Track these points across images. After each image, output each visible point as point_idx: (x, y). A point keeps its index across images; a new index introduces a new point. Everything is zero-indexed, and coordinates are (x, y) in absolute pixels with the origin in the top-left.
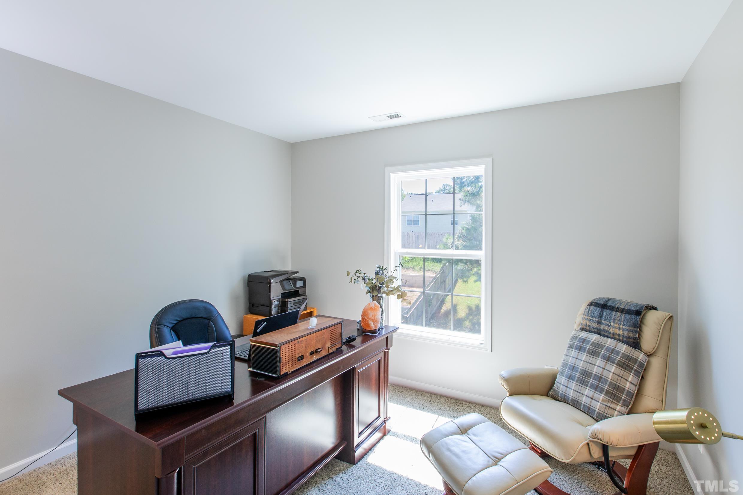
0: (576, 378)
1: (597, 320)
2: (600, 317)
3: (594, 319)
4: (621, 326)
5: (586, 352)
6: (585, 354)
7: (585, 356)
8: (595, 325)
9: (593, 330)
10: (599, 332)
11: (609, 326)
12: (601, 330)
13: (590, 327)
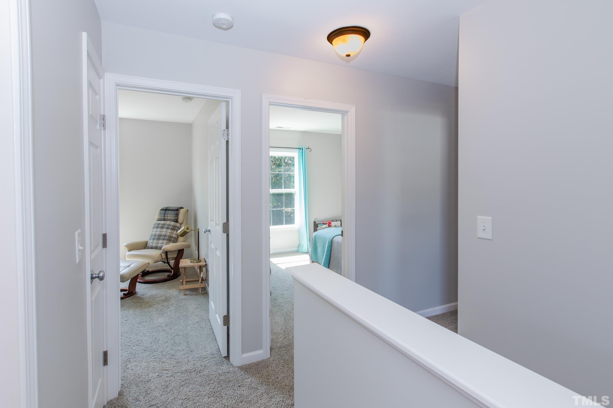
0: (156, 239)
1: (163, 215)
2: (165, 214)
3: (162, 215)
4: (172, 216)
6: (159, 229)
8: (163, 218)
9: (162, 220)
10: (164, 220)
11: (168, 217)
12: (165, 219)
13: (161, 219)
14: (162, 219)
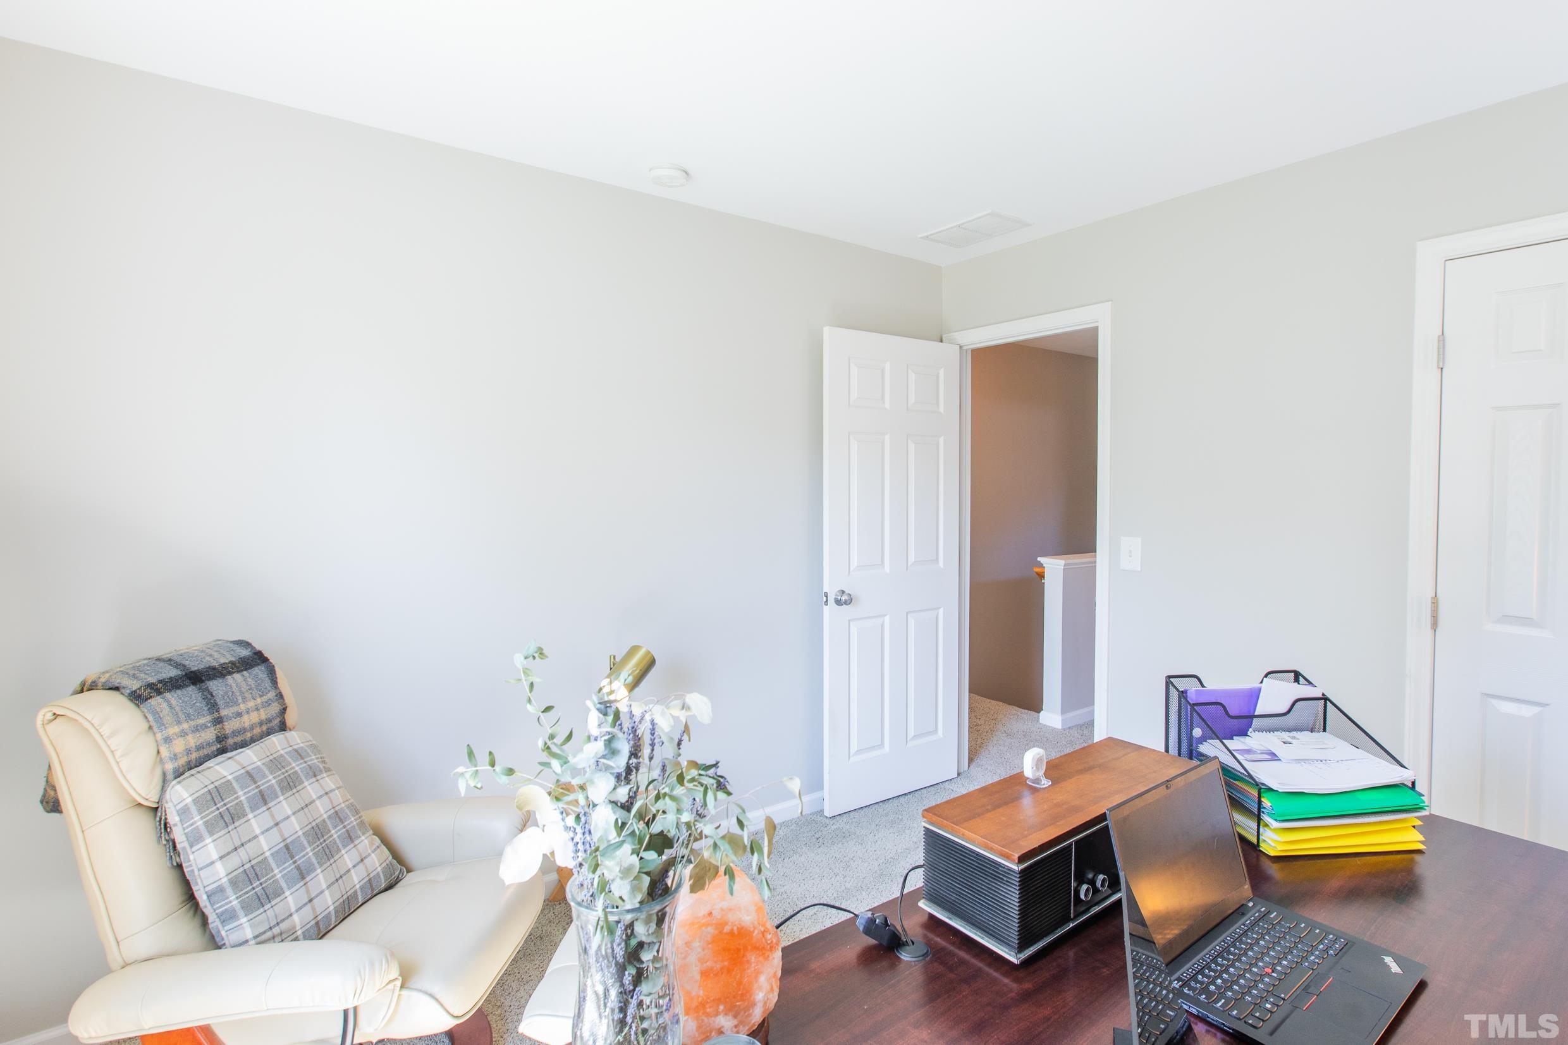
1: (209, 718)
2: (213, 706)
3: (201, 721)
5: (280, 794)
6: (282, 798)
7: (284, 803)
8: (210, 734)
9: (207, 751)
10: (223, 747)
11: (239, 715)
12: (225, 737)
13: (199, 748)
14: (209, 744)
